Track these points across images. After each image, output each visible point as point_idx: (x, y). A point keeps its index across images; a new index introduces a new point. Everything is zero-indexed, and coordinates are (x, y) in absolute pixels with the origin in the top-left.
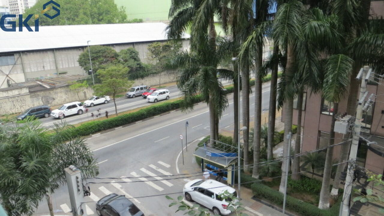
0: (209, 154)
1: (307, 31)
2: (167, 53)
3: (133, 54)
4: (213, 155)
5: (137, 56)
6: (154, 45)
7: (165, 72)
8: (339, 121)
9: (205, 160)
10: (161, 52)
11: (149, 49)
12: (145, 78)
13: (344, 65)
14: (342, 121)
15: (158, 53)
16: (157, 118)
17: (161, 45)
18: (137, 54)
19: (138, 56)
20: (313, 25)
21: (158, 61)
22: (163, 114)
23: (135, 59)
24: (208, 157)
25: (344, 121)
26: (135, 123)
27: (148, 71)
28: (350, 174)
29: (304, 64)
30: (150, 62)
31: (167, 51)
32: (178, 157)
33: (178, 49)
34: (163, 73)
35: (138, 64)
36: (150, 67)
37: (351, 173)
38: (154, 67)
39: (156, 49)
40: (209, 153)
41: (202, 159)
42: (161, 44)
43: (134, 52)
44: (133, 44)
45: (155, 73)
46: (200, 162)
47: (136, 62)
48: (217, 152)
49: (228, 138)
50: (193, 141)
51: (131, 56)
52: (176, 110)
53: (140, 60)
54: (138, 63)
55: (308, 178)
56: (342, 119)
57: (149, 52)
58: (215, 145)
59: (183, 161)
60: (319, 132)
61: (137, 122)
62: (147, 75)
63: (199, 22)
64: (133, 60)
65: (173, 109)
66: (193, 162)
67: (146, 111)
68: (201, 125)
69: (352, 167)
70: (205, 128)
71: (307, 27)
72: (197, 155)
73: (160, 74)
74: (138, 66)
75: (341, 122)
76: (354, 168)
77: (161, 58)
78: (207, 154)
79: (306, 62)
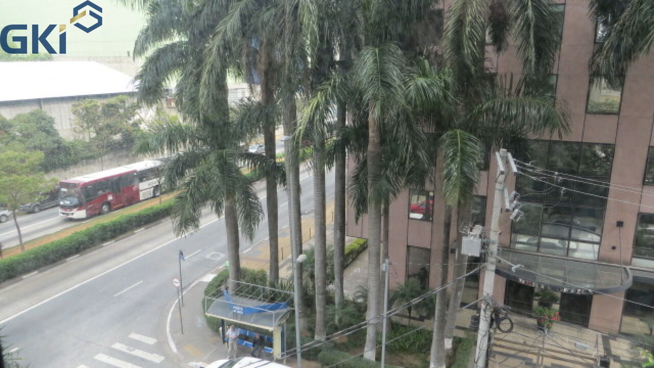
0: (238, 310)
1: (413, 94)
2: (112, 118)
3: (43, 123)
4: (247, 311)
5: (52, 127)
6: (86, 103)
7: (111, 155)
8: (466, 235)
9: (227, 321)
10: (99, 117)
11: (75, 112)
12: (71, 167)
13: (469, 148)
14: (472, 235)
15: (94, 119)
16: (110, 246)
17: (99, 104)
18: (51, 121)
19: (54, 125)
20: (419, 83)
21: (93, 135)
22: (121, 236)
23: (48, 132)
24: (236, 315)
25: (475, 236)
26: (65, 262)
27: (76, 154)
28: (486, 318)
29: (406, 147)
30: (79, 137)
31: (112, 115)
32: (169, 321)
33: (134, 110)
34: (106, 157)
35: (55, 142)
36: (80, 148)
37: (487, 316)
38: (88, 147)
39: (90, 111)
40: (238, 308)
41: (223, 321)
42: (100, 102)
43: (45, 119)
44: (39, 102)
45: (91, 157)
46: (218, 326)
47: (50, 138)
48: (253, 304)
49: (259, 272)
50: (190, 284)
51: (39, 125)
52: (146, 226)
53: (58, 134)
54: (55, 139)
55: (403, 326)
56: (471, 233)
57: (73, 117)
58: (240, 291)
59: (180, 328)
60: (408, 247)
61: (68, 259)
62: (75, 163)
63: (210, 72)
64: (44, 134)
65: (139, 225)
66: (199, 326)
67: (86, 235)
68: (199, 253)
69: (488, 307)
70: (208, 256)
71: (412, 87)
72: (213, 314)
73: (100, 159)
74: (56, 145)
75: (472, 238)
76: (491, 308)
77: (101, 129)
78: (235, 311)
79: (408, 143)
